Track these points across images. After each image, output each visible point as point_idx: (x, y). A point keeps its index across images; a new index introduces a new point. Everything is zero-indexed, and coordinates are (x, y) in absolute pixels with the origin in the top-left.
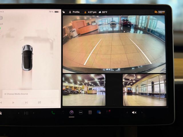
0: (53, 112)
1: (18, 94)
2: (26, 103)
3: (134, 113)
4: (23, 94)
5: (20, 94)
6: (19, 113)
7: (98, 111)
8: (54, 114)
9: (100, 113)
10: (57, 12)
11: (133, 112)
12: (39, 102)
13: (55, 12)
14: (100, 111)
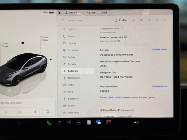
0: (49, 123)
1: (12, 103)
2: (20, 112)
3: (137, 122)
4: (17, 103)
5: (13, 103)
6: (12, 123)
7: (97, 121)
8: (50, 124)
9: (99, 123)
10: (52, 13)
11: (135, 122)
12: (34, 112)
13: (50, 13)
14: (99, 121)
